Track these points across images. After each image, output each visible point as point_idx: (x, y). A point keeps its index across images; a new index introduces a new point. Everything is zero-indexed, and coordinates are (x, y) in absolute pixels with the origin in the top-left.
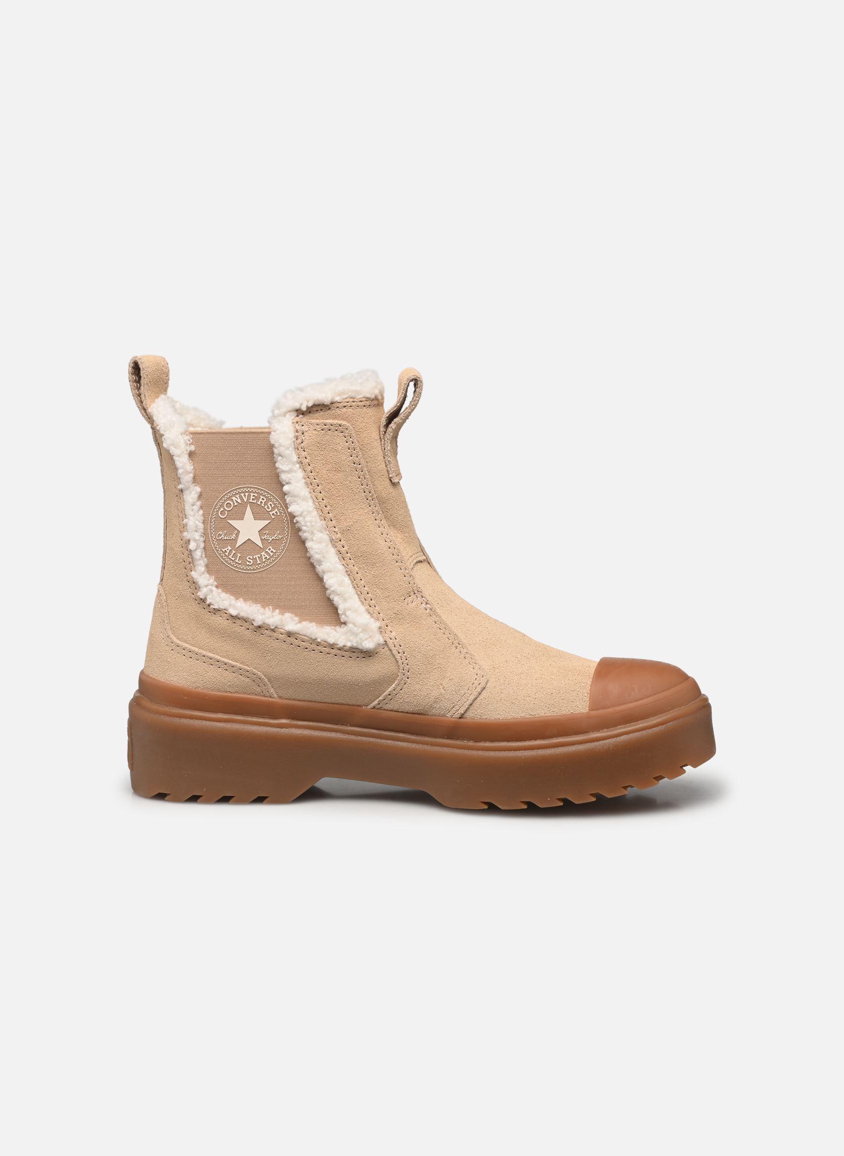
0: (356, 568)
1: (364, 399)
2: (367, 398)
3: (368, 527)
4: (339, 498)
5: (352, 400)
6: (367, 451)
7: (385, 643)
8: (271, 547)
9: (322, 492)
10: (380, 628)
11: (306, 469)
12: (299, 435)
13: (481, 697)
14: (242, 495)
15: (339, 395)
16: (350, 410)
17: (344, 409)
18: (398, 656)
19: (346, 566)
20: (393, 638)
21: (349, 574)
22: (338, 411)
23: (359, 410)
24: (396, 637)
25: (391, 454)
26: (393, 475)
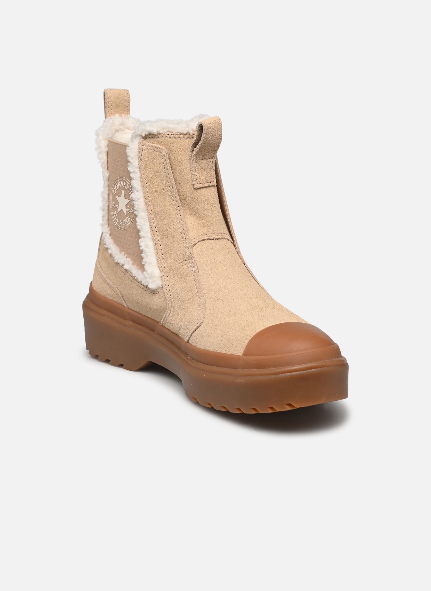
0: (159, 238)
1: (178, 134)
2: (181, 133)
3: (169, 214)
4: (156, 193)
5: (170, 133)
6: (178, 166)
7: (162, 287)
8: (129, 216)
9: (148, 188)
10: (162, 277)
11: (141, 172)
12: (140, 151)
13: (196, 332)
14: (121, 182)
15: (163, 129)
16: (169, 139)
17: (166, 139)
18: (167, 296)
19: (153, 235)
20: (167, 285)
21: (154, 240)
22: (163, 140)
23: (175, 140)
24: (169, 285)
25: (197, 169)
26: (195, 183)
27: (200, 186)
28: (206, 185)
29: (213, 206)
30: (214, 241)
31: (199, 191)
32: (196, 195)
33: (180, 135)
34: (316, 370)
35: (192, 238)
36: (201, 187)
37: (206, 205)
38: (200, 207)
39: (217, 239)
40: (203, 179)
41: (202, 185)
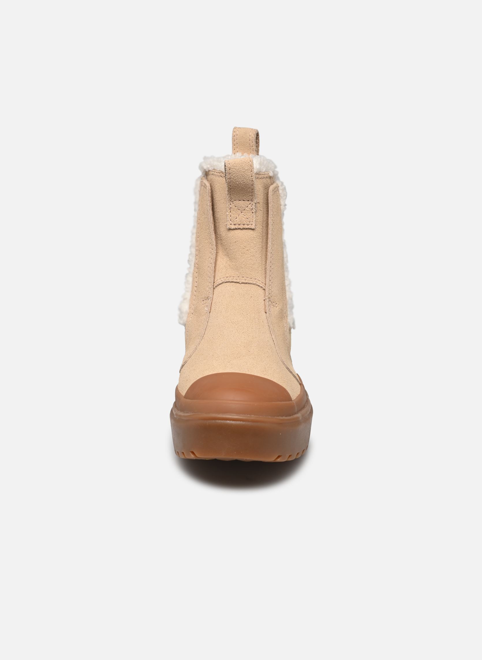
25: (232, 210)
26: (228, 223)
27: (233, 227)
28: (241, 227)
29: (246, 249)
30: (240, 284)
31: (232, 232)
32: (229, 236)
33: (221, 174)
34: (244, 423)
35: (219, 278)
36: (235, 228)
37: (237, 247)
38: (231, 249)
39: (243, 283)
40: (238, 221)
41: (237, 227)
